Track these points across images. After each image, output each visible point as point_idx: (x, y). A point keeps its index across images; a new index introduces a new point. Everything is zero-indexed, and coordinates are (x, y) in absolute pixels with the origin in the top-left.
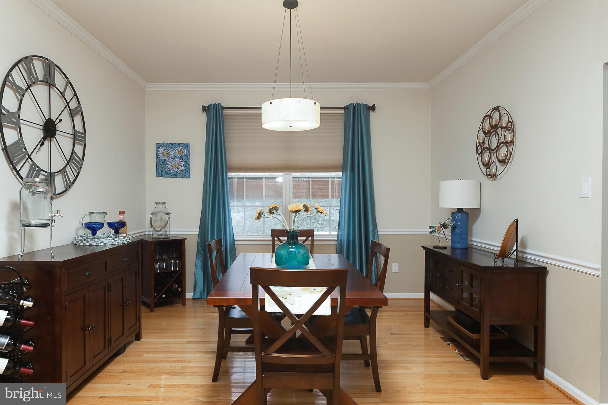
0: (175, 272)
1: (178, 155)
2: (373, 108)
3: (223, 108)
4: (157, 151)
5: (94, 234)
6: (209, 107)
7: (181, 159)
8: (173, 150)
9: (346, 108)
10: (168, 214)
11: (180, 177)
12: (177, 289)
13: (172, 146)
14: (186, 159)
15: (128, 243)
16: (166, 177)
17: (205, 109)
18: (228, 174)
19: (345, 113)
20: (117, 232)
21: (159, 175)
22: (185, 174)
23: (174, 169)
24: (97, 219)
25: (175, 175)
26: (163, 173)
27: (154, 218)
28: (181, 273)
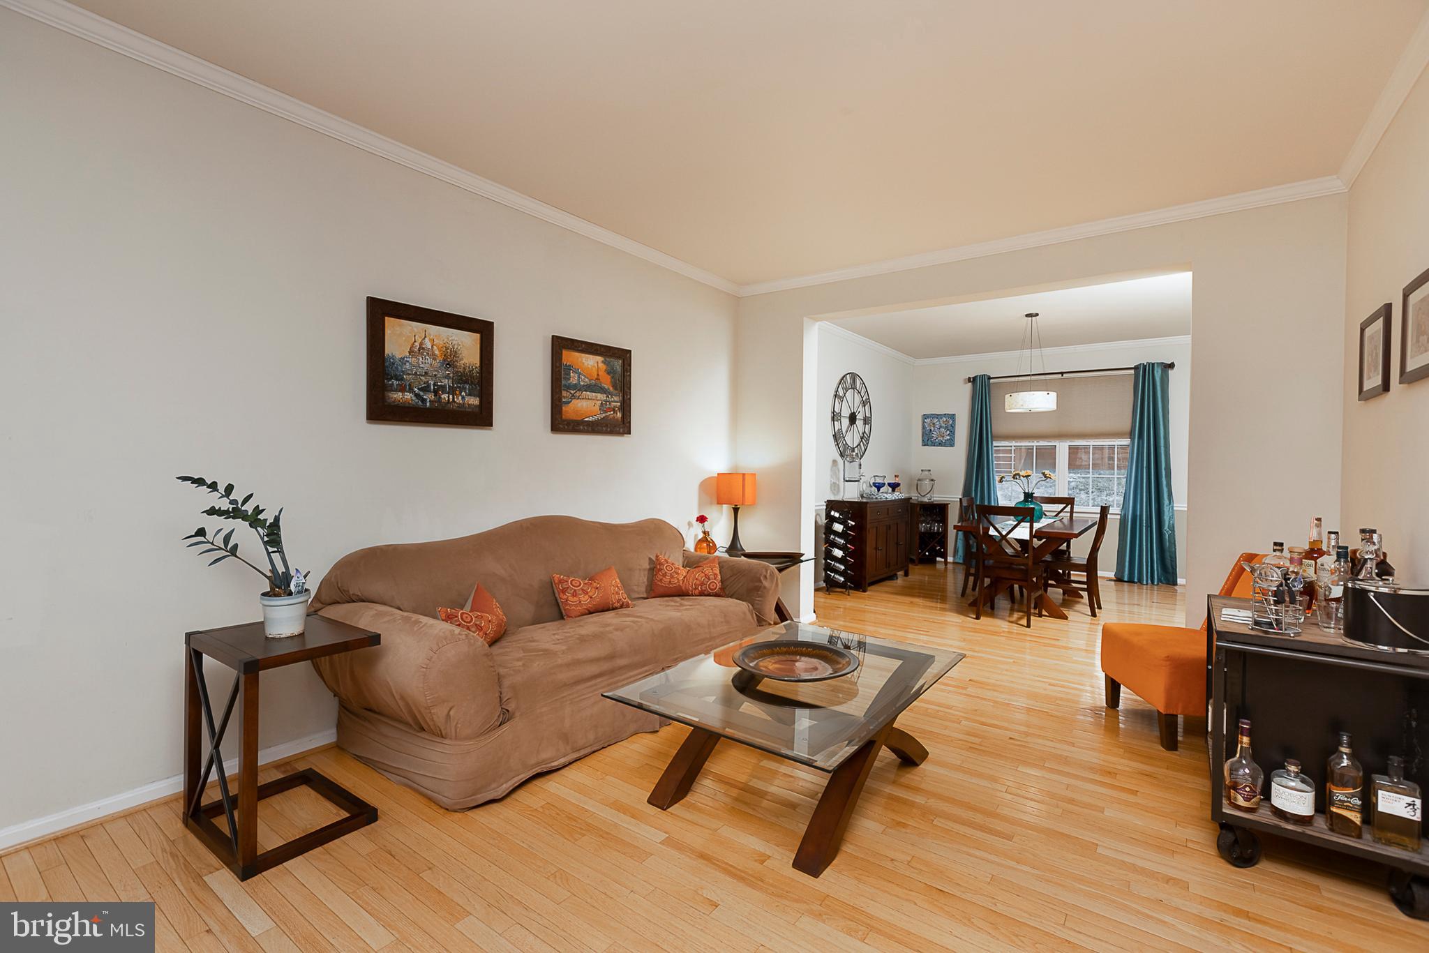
0: (938, 533)
1: (943, 425)
2: (1172, 366)
3: (990, 378)
4: (924, 422)
5: (879, 491)
6: (975, 378)
7: (946, 428)
8: (939, 421)
9: (1136, 368)
10: (932, 480)
11: (945, 446)
12: (940, 550)
13: (938, 416)
14: (952, 429)
15: (901, 499)
16: (932, 446)
17: (972, 380)
18: (994, 442)
19: (1135, 374)
20: (893, 490)
21: (924, 444)
22: (951, 443)
23: (939, 439)
24: (879, 480)
25: (940, 444)
26: (929, 443)
27: (919, 482)
28: (944, 534)
